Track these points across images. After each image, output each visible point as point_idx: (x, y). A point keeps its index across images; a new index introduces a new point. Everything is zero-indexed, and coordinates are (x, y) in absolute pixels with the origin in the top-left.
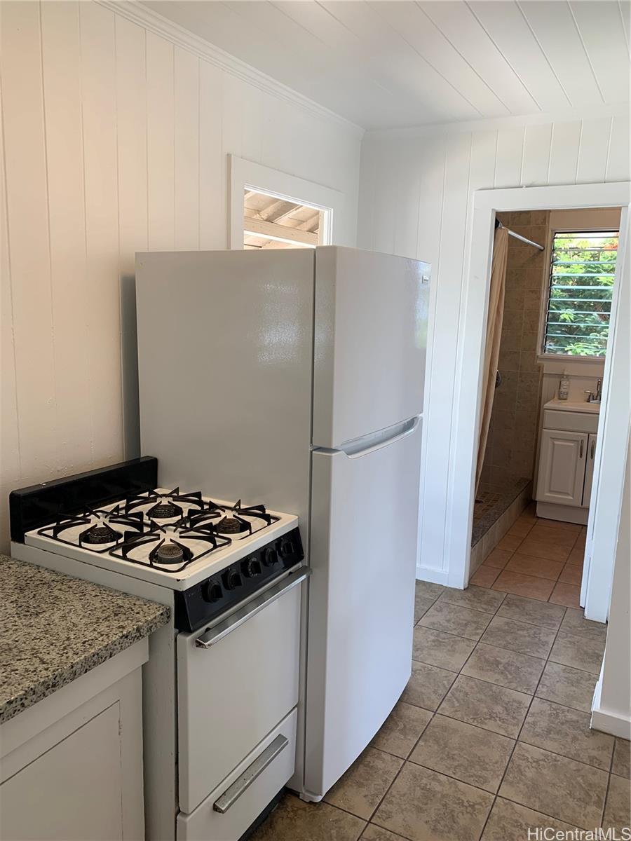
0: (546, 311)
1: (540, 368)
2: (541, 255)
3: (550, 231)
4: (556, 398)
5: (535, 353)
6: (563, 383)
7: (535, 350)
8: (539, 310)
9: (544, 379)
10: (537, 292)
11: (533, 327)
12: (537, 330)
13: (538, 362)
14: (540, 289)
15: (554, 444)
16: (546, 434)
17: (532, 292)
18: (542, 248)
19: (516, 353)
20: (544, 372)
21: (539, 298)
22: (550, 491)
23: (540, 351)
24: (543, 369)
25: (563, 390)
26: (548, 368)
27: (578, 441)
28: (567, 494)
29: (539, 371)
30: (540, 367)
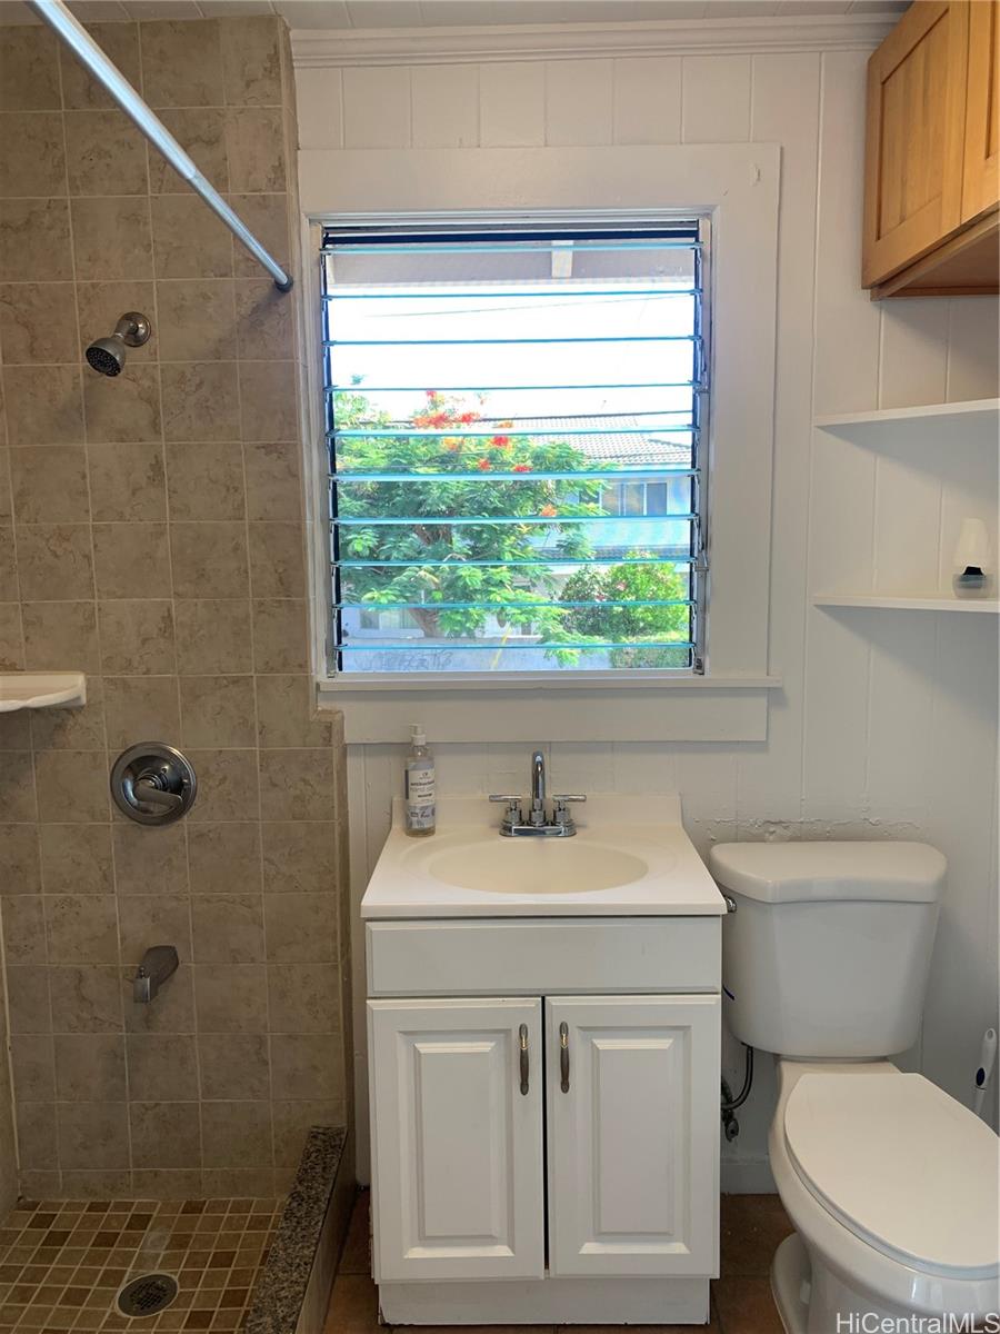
0: (325, 521)
1: (330, 730)
2: (282, 309)
3: (305, 222)
4: (397, 826)
5: (307, 679)
6: (416, 776)
7: (304, 665)
8: (300, 517)
9: (350, 761)
10: (283, 451)
11: (290, 583)
12: (303, 593)
13: (322, 705)
14: (295, 436)
15: (417, 1054)
16: (382, 1014)
17: (268, 449)
18: (284, 280)
19: (236, 681)
20: (349, 738)
21: (294, 474)
22: (425, 1239)
23: (324, 666)
24: (342, 733)
25: (417, 801)
26: (358, 724)
27: (507, 1032)
28: (489, 1239)
29: (328, 741)
30: (329, 728)
